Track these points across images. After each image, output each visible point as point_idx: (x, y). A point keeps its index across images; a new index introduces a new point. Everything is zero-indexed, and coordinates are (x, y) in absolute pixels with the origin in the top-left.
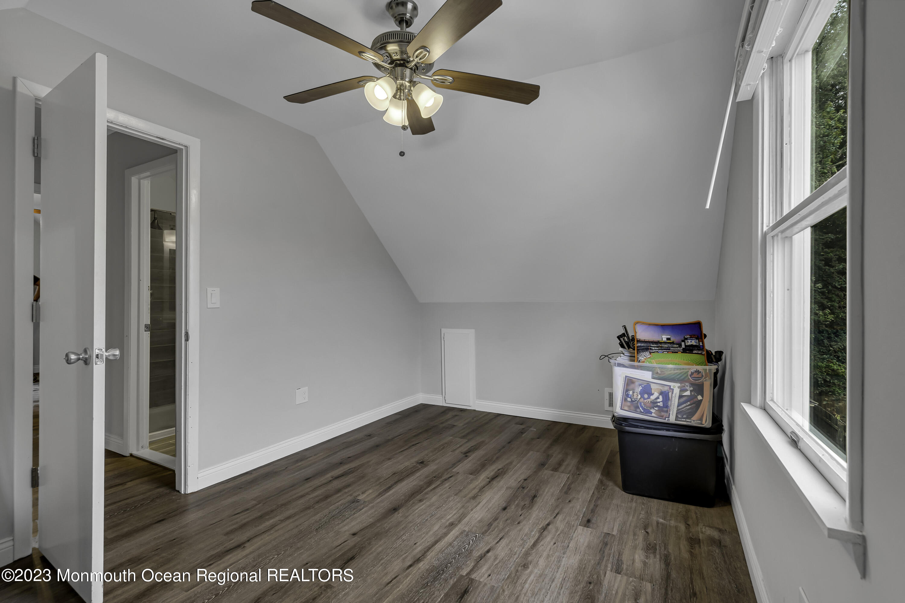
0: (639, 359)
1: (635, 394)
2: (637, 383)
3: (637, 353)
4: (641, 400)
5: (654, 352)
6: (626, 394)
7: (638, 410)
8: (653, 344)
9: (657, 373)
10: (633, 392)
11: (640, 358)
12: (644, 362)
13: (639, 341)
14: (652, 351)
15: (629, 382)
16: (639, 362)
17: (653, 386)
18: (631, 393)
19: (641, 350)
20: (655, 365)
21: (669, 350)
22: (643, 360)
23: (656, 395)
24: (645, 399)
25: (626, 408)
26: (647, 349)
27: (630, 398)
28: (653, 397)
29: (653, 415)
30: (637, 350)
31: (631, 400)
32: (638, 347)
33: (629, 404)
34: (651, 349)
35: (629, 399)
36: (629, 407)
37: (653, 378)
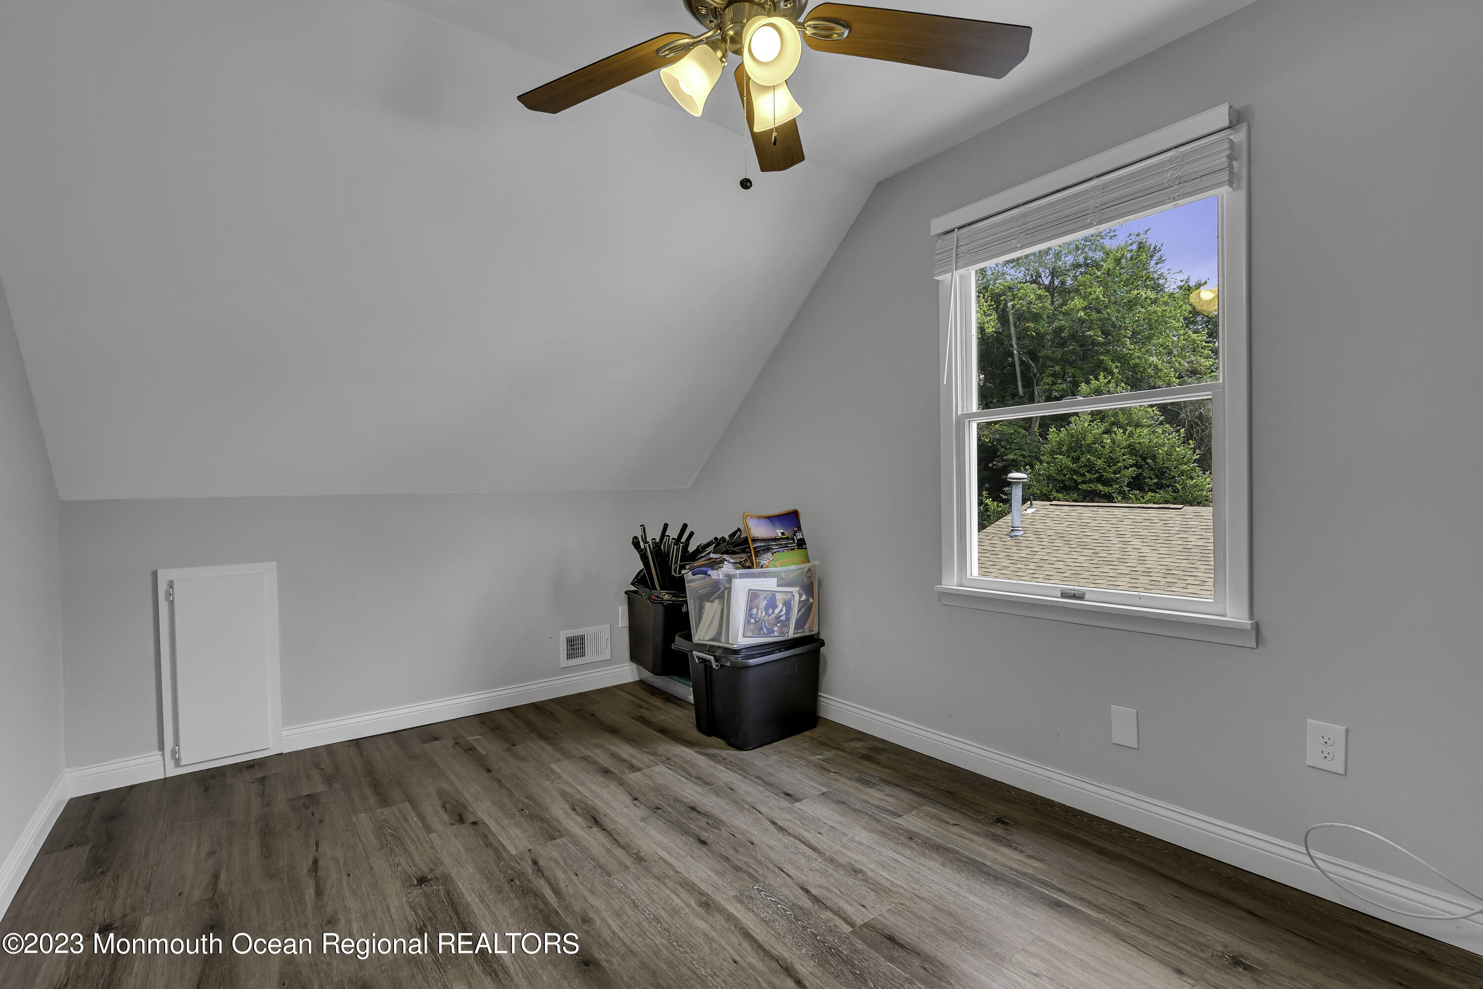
0: (761, 564)
1: (759, 612)
2: (762, 597)
3: (756, 556)
4: (765, 618)
5: (775, 552)
6: (749, 614)
7: (762, 632)
8: (772, 542)
9: (783, 578)
10: (758, 610)
11: (763, 562)
12: (767, 567)
13: (755, 540)
14: (773, 551)
15: (753, 596)
16: (761, 568)
17: (779, 597)
18: (755, 611)
19: (758, 552)
20: (779, 569)
21: (788, 547)
22: (767, 564)
23: (780, 606)
24: (769, 615)
25: (749, 634)
26: (767, 549)
27: (754, 618)
28: (777, 611)
29: (776, 634)
30: (755, 552)
31: (755, 620)
32: (755, 548)
33: (752, 627)
34: (773, 549)
35: (753, 621)
36: (752, 631)
37: (778, 586)
